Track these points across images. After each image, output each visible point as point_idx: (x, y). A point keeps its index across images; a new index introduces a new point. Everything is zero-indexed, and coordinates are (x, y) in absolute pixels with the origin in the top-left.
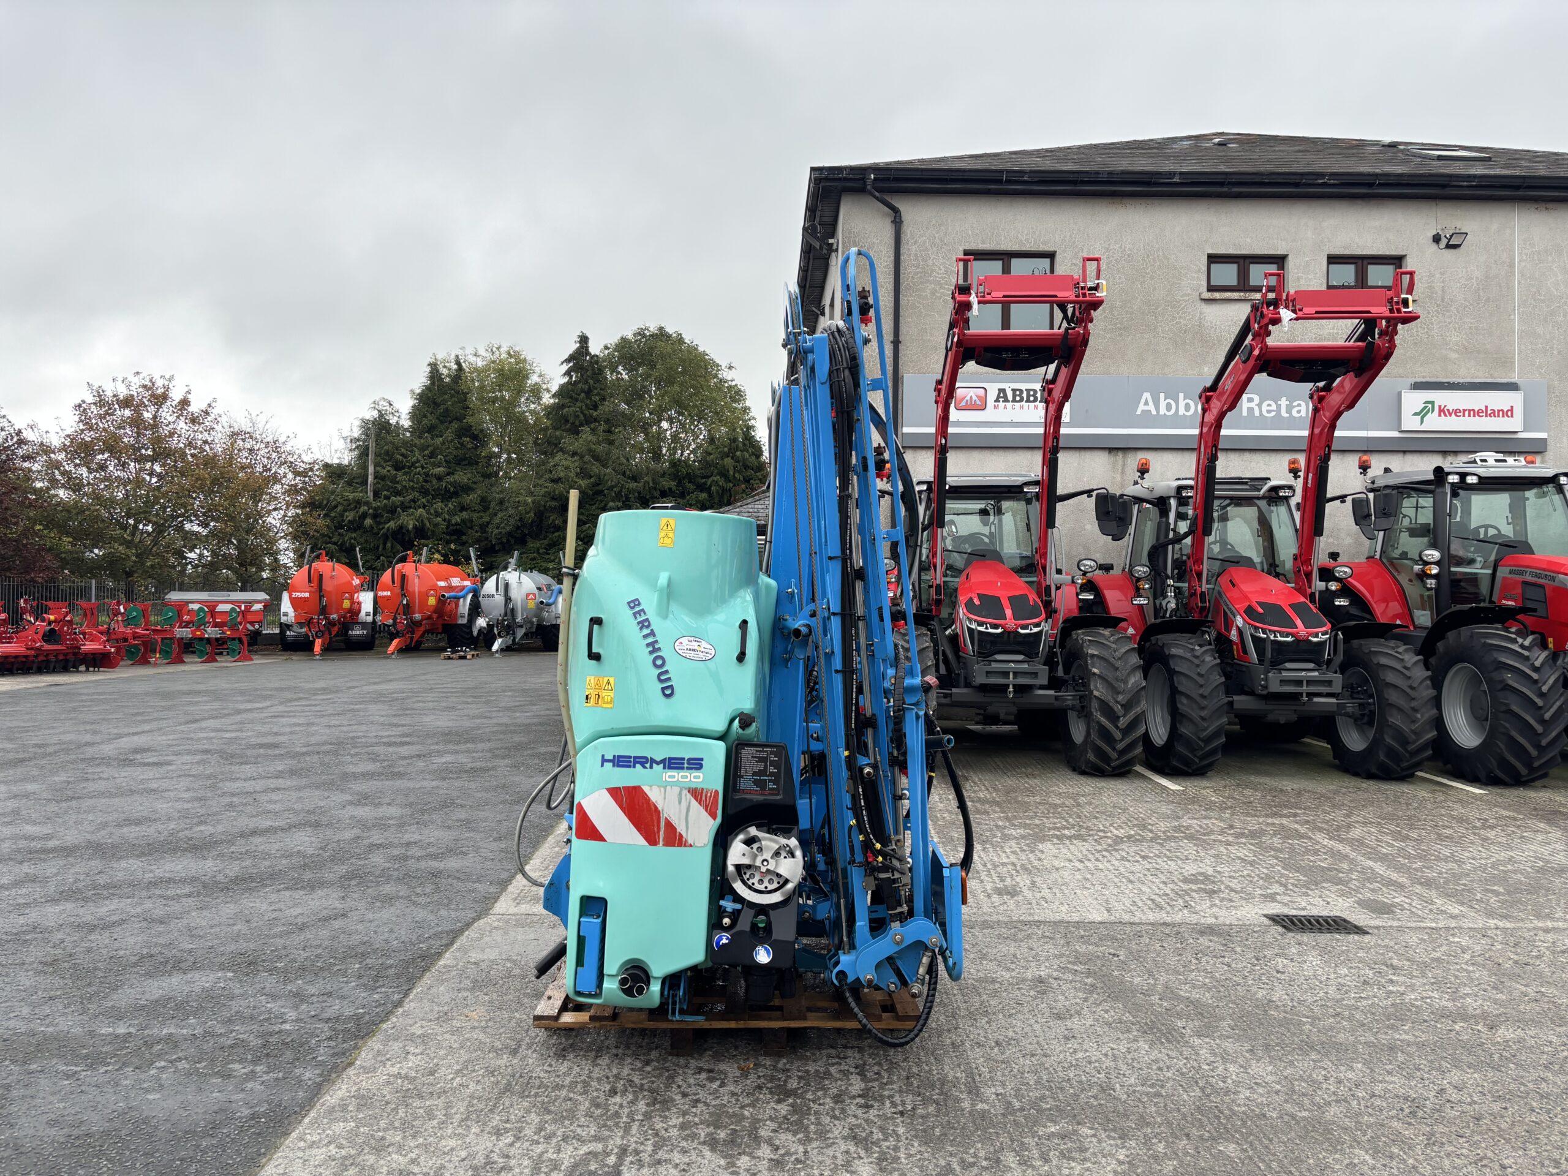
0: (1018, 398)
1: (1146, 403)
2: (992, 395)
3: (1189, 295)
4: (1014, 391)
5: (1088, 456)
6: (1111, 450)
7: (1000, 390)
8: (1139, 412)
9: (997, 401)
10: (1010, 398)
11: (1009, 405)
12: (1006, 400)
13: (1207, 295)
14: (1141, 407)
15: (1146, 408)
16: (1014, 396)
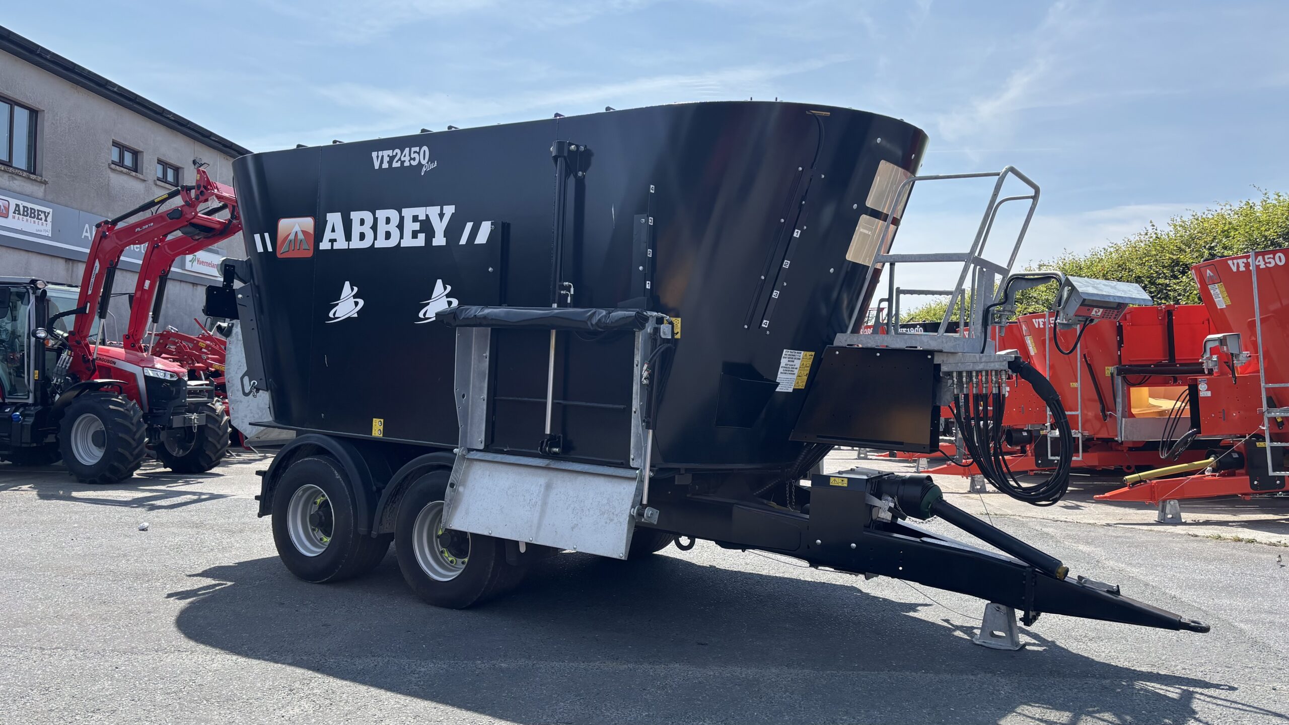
0: (26, 213)
1: (87, 232)
2: (12, 208)
3: (102, 163)
4: (24, 207)
5: (56, 261)
6: (68, 260)
7: (17, 205)
8: (83, 237)
9: (14, 213)
10: (22, 213)
11: (21, 217)
12: (19, 214)
13: (113, 166)
14: (84, 234)
15: (87, 234)
16: (24, 211)
